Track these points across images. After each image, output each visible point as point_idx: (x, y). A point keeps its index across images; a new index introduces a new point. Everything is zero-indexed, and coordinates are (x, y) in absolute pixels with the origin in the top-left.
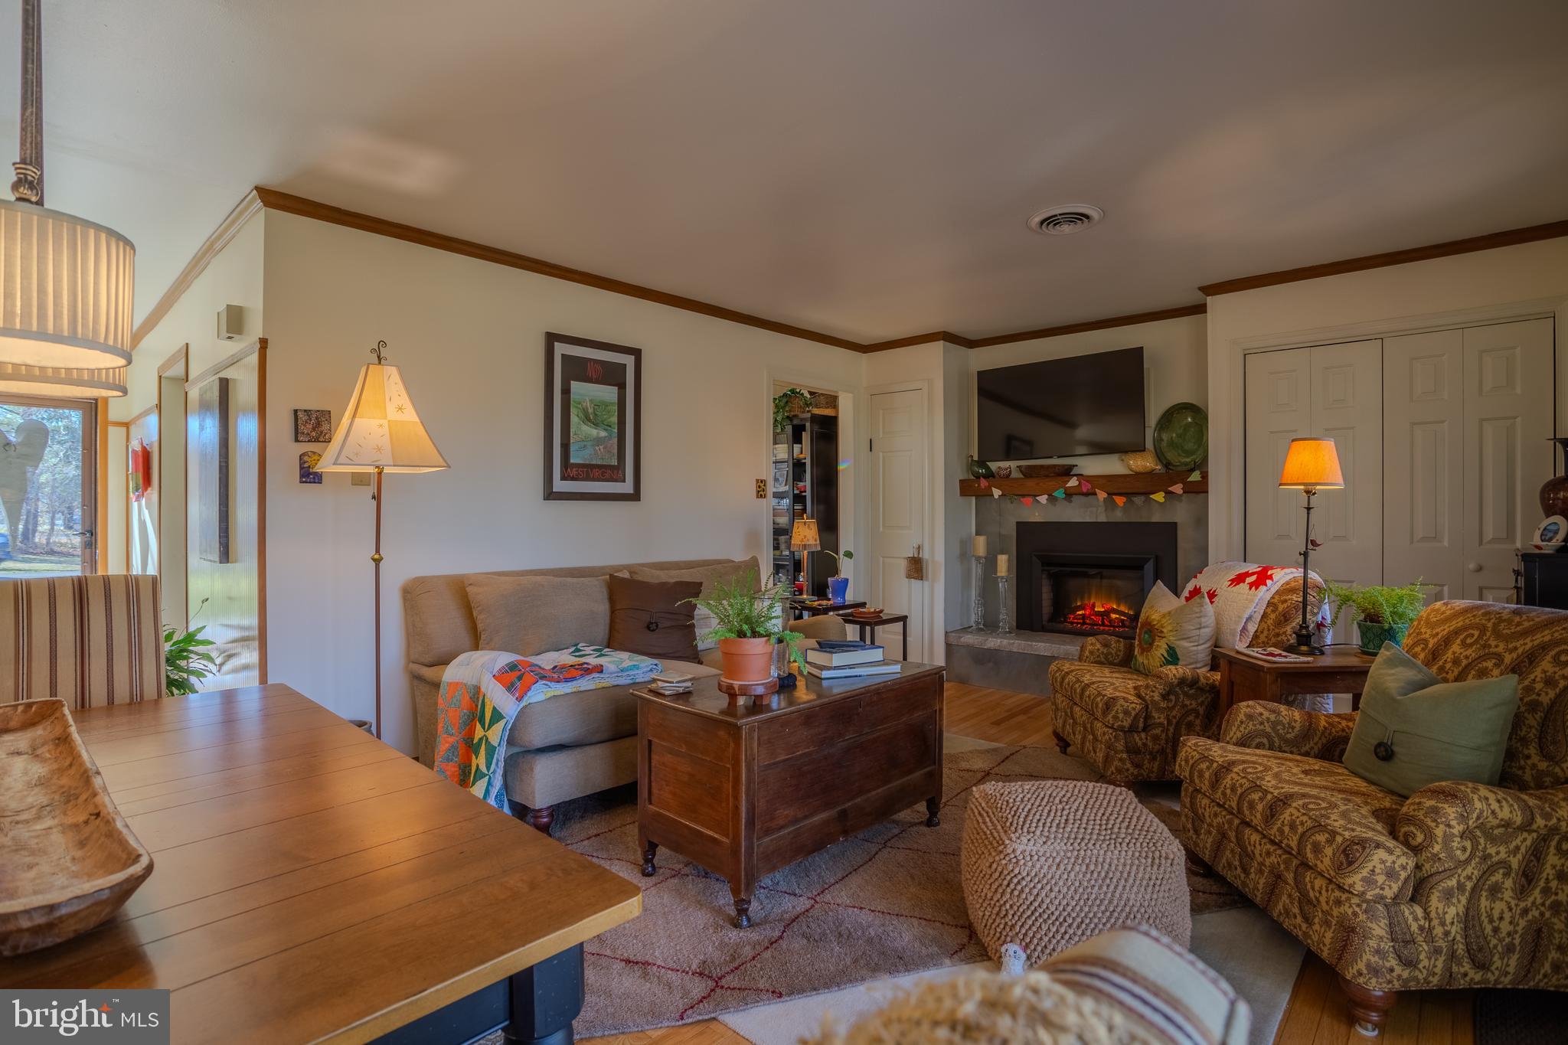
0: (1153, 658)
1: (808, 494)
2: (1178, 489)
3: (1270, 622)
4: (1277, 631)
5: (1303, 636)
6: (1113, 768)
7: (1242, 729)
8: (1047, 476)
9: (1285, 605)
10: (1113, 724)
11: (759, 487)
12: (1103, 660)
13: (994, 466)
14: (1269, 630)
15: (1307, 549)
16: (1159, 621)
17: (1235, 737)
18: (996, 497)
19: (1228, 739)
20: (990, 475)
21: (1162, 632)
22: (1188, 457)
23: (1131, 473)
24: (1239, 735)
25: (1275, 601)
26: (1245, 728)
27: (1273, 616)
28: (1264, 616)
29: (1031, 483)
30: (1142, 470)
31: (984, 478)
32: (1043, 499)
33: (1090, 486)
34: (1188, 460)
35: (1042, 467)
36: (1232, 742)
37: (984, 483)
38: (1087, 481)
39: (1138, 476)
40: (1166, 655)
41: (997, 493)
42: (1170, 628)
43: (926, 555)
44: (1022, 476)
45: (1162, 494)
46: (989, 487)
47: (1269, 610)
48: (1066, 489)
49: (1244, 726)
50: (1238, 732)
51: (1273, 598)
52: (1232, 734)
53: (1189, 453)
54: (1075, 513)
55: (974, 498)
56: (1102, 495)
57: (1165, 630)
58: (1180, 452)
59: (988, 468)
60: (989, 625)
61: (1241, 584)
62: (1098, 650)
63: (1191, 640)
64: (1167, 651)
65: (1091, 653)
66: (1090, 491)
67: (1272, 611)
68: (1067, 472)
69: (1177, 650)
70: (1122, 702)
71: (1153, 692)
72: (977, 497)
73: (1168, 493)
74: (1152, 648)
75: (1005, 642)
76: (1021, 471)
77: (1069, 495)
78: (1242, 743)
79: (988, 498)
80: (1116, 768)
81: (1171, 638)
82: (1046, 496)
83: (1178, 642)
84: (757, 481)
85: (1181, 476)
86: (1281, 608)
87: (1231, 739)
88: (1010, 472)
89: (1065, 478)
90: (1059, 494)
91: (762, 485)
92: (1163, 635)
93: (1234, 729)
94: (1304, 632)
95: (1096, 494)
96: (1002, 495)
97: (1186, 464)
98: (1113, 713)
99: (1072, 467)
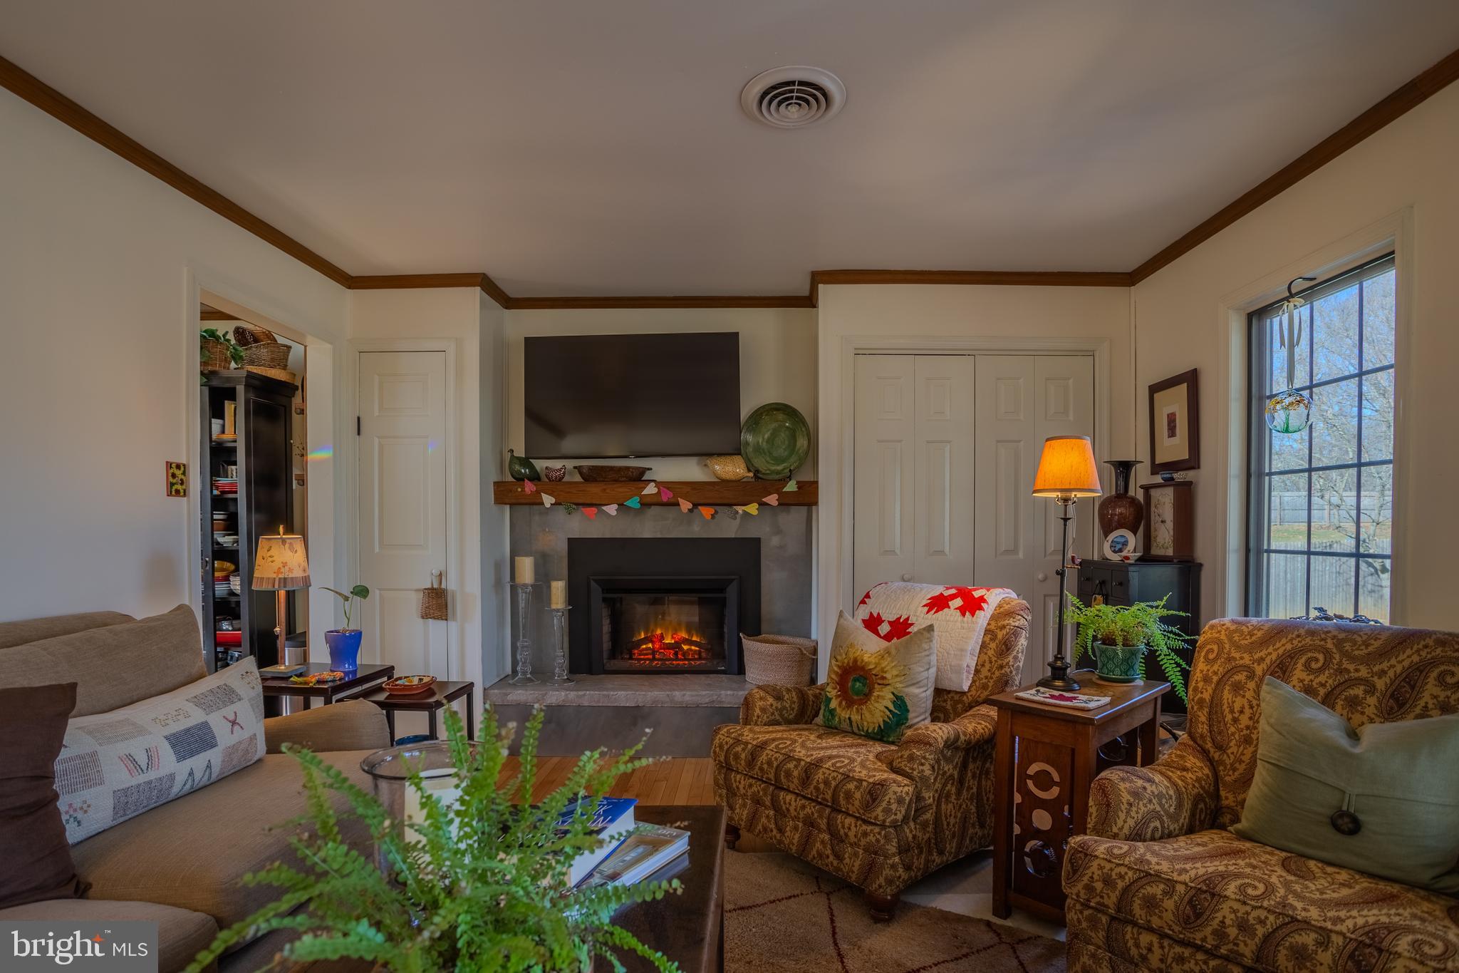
0: (870, 712)
1: (241, 496)
2: (772, 499)
3: (991, 653)
4: (1000, 662)
5: (1060, 669)
6: (882, 880)
7: (1133, 814)
8: (616, 481)
9: (1004, 632)
10: (884, 821)
11: (174, 476)
12: (778, 717)
13: (540, 465)
14: (991, 662)
15: (1063, 567)
16: (877, 665)
17: (1126, 827)
18: (548, 505)
19: (1115, 830)
20: (535, 477)
21: (883, 678)
22: (778, 465)
23: (717, 480)
24: (1131, 822)
25: (992, 627)
26: (1137, 813)
27: (993, 645)
28: (984, 646)
29: (594, 490)
30: (733, 478)
31: (529, 480)
32: (612, 509)
33: (670, 495)
34: (780, 468)
35: (612, 468)
36: (1122, 835)
37: (529, 487)
38: (668, 488)
39: (724, 483)
40: (892, 707)
41: (548, 500)
42: (895, 672)
43: (451, 584)
44: (582, 480)
45: (755, 506)
46: (538, 493)
47: (987, 639)
48: (642, 497)
49: (1134, 809)
50: (1129, 820)
51: (989, 624)
52: (1120, 823)
53: (779, 460)
54: (649, 527)
55: (507, 508)
56: (685, 505)
57: (888, 676)
58: (768, 459)
59: (532, 467)
60: (540, 675)
61: (946, 610)
62: (772, 705)
63: (921, 684)
64: (894, 702)
65: (763, 710)
66: (673, 500)
67: (991, 639)
68: (638, 477)
69: (907, 700)
70: (894, 788)
71: (922, 764)
72: (511, 505)
73: (762, 504)
74: (869, 700)
75: (572, 694)
76: (581, 474)
77: (646, 504)
78: (1136, 836)
79: (535, 507)
80: (886, 879)
81: (899, 685)
82: (615, 506)
83: (906, 690)
84: (169, 465)
85: (776, 484)
86: (1000, 635)
87: (1121, 829)
88: (564, 473)
89: (642, 485)
90: (634, 503)
91: (178, 473)
92: (885, 682)
93: (1122, 816)
94: (1059, 664)
95: (679, 505)
96: (556, 504)
97: (778, 473)
98: (884, 804)
99: (643, 471)
